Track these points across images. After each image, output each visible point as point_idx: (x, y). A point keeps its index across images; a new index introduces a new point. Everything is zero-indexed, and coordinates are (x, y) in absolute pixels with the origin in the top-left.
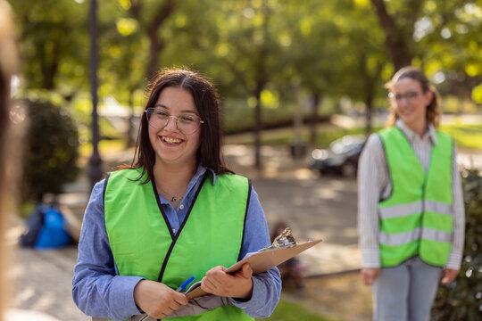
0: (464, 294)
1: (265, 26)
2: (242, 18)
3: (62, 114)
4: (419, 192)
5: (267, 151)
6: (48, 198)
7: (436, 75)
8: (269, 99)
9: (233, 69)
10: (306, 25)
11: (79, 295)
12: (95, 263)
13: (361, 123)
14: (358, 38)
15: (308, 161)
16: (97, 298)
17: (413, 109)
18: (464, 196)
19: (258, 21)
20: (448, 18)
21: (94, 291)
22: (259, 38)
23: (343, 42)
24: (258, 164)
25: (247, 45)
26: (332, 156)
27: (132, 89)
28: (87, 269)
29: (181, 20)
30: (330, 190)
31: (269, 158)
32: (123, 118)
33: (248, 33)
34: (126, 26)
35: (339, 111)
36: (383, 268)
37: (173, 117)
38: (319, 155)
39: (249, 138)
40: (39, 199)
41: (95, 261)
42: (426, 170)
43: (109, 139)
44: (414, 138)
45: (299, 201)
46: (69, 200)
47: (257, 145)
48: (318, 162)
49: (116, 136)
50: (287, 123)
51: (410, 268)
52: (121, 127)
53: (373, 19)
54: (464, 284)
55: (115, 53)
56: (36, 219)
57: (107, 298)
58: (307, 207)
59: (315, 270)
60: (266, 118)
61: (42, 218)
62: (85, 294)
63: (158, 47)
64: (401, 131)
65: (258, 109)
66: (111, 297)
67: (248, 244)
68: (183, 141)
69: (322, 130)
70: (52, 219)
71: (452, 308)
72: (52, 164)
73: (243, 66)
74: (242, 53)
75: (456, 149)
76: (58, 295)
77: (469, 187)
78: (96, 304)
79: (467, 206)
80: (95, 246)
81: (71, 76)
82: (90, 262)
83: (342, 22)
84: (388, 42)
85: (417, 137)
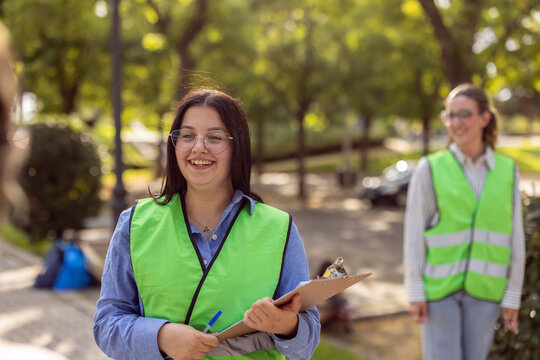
0: (527, 336)
1: (308, 39)
2: (282, 31)
3: (83, 140)
4: (468, 220)
5: (312, 180)
6: (69, 234)
7: (500, 92)
8: (312, 121)
9: (271, 88)
10: (353, 39)
11: (100, 335)
12: (119, 298)
13: (418, 146)
14: (412, 52)
15: (358, 190)
16: (118, 340)
17: (466, 130)
18: (525, 226)
19: (300, 33)
20: (512, 28)
21: (116, 333)
22: (301, 53)
23: (396, 57)
24: (303, 194)
25: (287, 61)
26: (384, 184)
27: (161, 112)
28: (110, 305)
29: (214, 35)
30: (381, 222)
31: (314, 188)
32: (151, 145)
33: (289, 49)
34: (153, 42)
35: (393, 133)
36: (428, 302)
37: (200, 136)
38: (372, 183)
39: (292, 165)
40: (59, 235)
41: (118, 295)
42: (478, 197)
43: (136, 167)
44: (465, 161)
45: (348, 234)
46: (91, 235)
47: (301, 173)
48: (369, 191)
49: (144, 164)
50: (334, 148)
51: (460, 304)
52: (149, 155)
53: (429, 30)
54: (527, 324)
55: (142, 73)
56: (54, 258)
57: (129, 341)
58: (357, 242)
59: (365, 312)
60: (310, 142)
61: (61, 256)
62: (106, 334)
63: (189, 64)
64: (454, 155)
65: (302, 132)
66: (133, 341)
67: (287, 281)
68: (213, 162)
69: (374, 155)
70: (71, 257)
71: (515, 352)
72: (72, 195)
73: (282, 84)
74: (283, 70)
75: (518, 174)
76: (78, 341)
77: (530, 216)
78: (117, 346)
79: (528, 237)
80: (120, 279)
81: (93, 98)
82: (113, 296)
83: (393, 34)
84: (445, 55)
85: (469, 161)
